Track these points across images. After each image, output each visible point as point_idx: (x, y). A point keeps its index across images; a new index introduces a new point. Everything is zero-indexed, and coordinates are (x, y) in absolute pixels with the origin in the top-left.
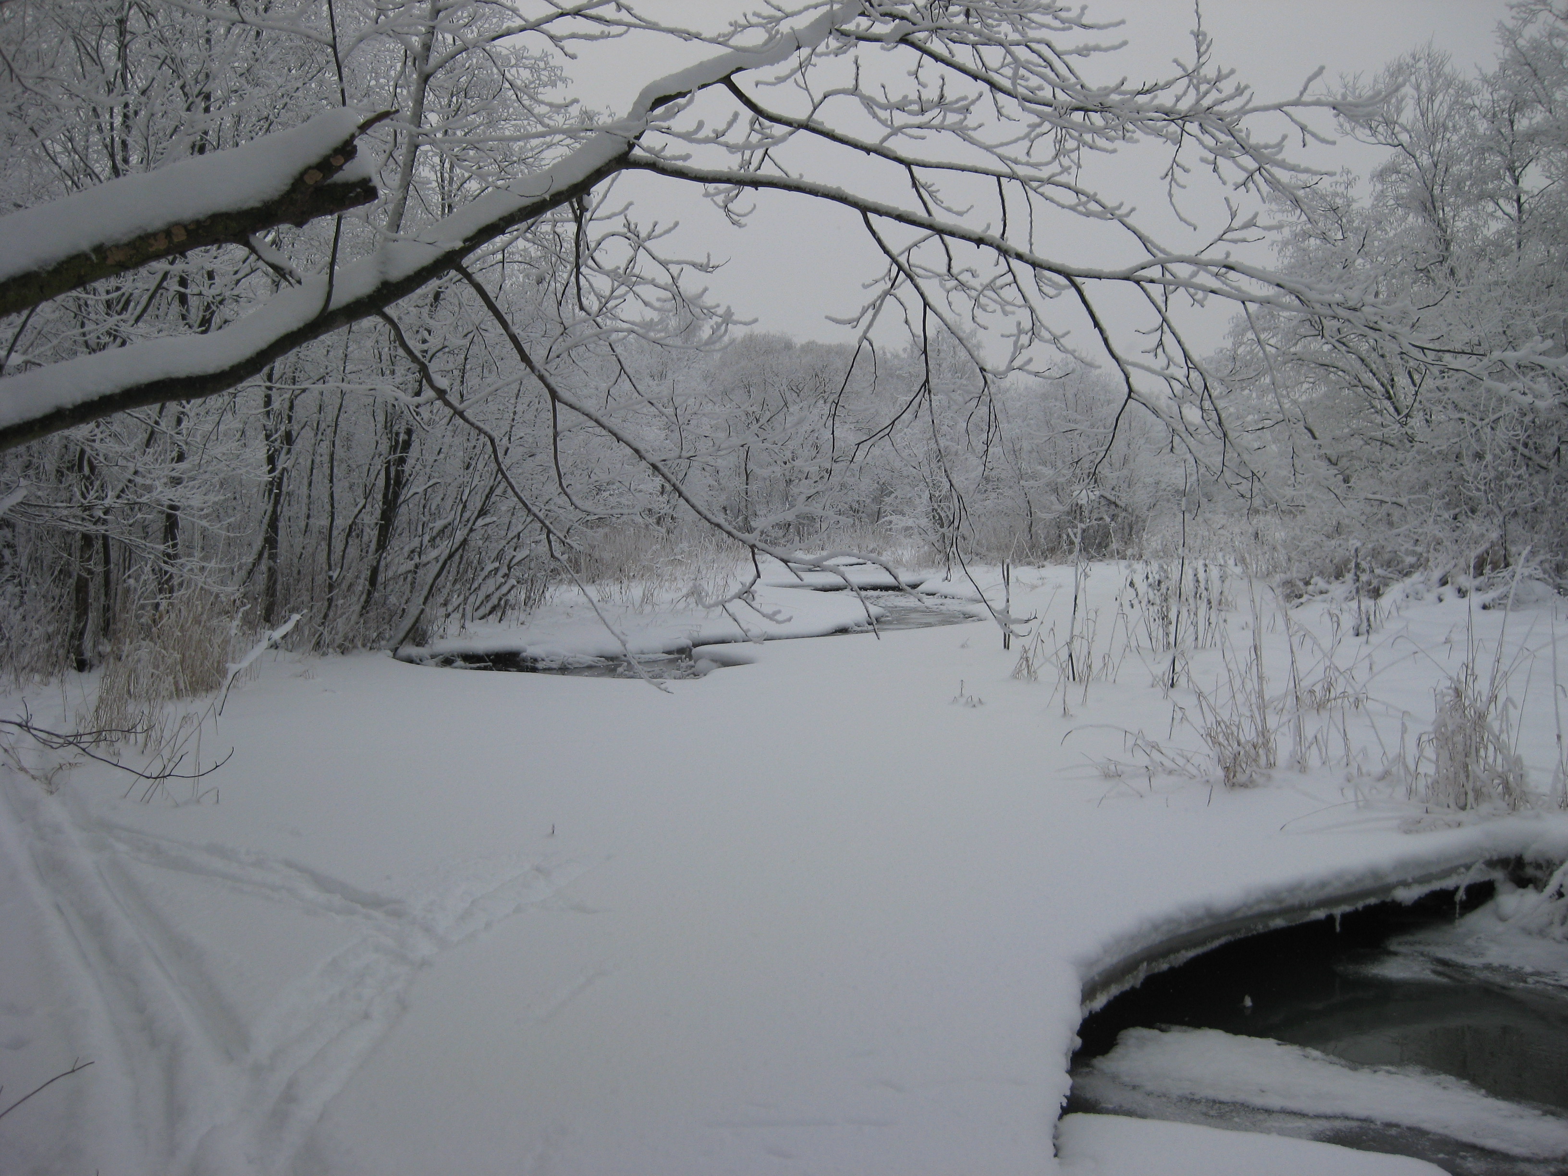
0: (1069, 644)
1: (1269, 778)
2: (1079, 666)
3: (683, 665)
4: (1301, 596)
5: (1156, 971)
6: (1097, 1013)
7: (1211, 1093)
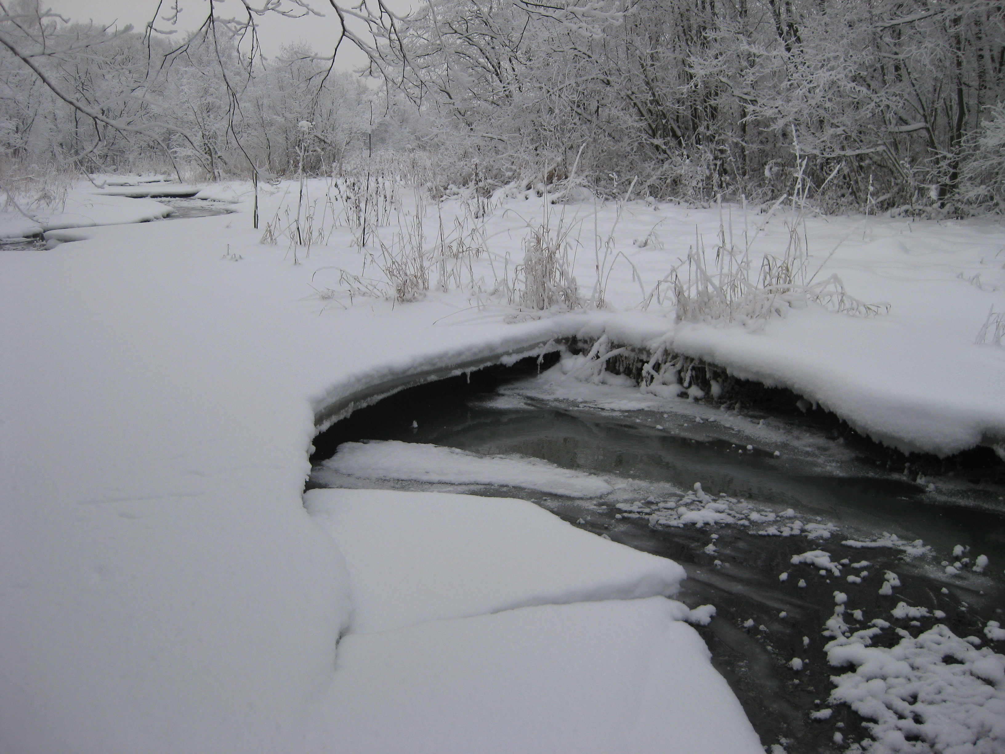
0: (297, 221)
1: (425, 296)
2: (304, 236)
3: (38, 244)
4: (442, 196)
5: (359, 407)
6: (324, 433)
7: (396, 475)
